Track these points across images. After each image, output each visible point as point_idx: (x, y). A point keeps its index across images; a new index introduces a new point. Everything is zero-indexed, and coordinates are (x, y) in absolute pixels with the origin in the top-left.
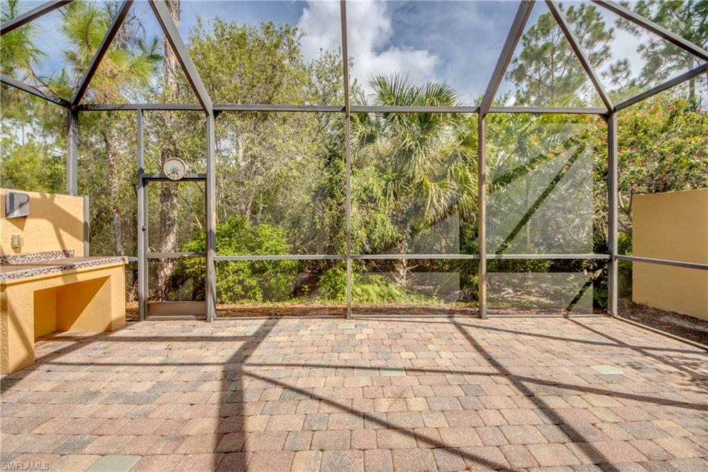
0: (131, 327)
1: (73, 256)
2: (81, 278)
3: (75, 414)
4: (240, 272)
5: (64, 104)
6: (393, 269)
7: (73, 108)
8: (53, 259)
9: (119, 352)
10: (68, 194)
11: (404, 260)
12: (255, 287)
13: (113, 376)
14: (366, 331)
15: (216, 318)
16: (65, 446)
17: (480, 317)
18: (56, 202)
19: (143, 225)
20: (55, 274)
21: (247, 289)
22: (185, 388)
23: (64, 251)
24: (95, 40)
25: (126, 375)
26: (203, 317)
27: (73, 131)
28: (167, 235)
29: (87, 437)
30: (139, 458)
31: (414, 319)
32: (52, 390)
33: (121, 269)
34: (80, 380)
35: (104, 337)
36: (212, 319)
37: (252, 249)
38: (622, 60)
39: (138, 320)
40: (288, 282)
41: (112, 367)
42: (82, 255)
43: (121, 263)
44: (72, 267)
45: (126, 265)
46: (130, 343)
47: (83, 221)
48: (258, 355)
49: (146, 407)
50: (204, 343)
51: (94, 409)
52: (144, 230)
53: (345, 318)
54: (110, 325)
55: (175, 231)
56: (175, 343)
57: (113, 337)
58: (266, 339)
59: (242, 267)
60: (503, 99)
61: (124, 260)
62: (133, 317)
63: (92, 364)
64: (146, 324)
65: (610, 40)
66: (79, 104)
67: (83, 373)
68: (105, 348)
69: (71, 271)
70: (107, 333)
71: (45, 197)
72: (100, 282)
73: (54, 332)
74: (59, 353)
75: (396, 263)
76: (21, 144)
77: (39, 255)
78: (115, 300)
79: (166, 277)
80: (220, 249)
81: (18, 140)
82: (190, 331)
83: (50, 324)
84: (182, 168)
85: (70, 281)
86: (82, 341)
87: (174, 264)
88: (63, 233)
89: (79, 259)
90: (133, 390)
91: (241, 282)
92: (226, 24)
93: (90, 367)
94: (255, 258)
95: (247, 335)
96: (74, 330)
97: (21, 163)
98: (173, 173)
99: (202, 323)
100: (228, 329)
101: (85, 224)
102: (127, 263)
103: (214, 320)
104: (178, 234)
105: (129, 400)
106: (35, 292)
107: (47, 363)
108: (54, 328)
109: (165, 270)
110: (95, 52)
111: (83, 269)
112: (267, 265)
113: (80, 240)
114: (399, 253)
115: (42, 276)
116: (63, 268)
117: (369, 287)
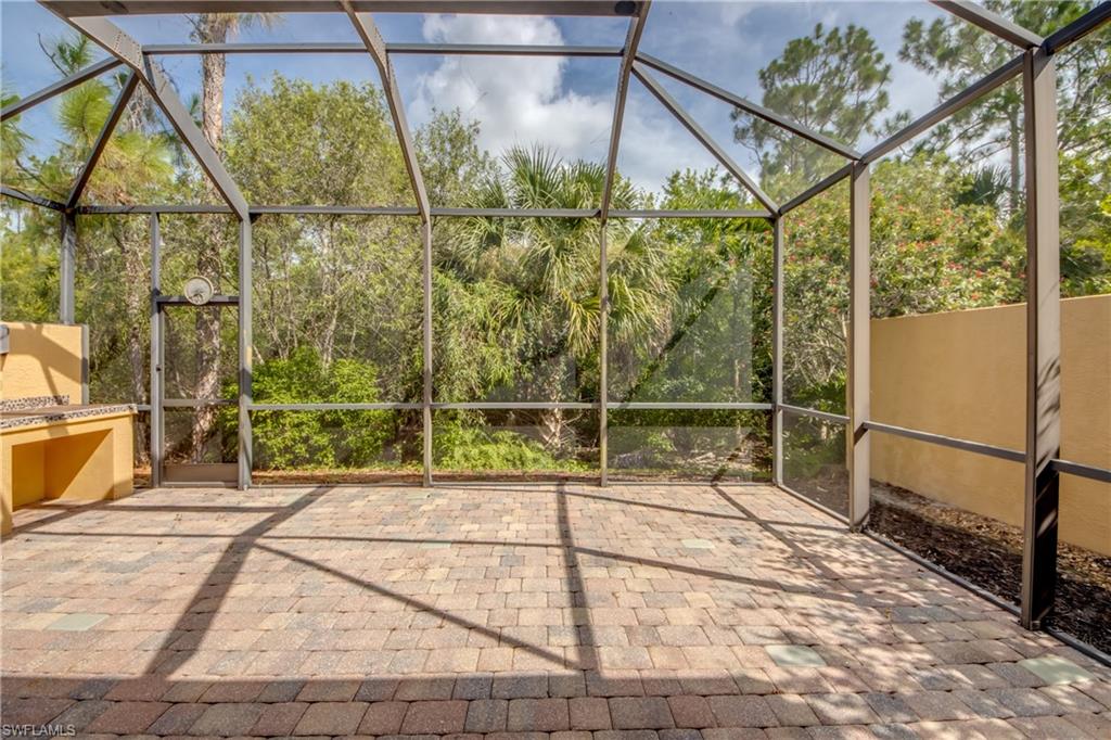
0: (141, 495)
1: (67, 402)
2: (72, 431)
3: (51, 579)
4: (304, 427)
5: (55, 206)
6: (541, 423)
7: (68, 211)
8: (40, 406)
9: (115, 521)
10: (62, 323)
11: (556, 411)
12: (324, 448)
13: (100, 546)
14: (439, 501)
15: (251, 485)
16: (33, 606)
17: (600, 485)
18: (45, 333)
19: (157, 363)
20: (38, 425)
21: (315, 451)
22: (181, 558)
23: (56, 397)
24: (94, 125)
25: (118, 545)
26: (234, 484)
27: (69, 240)
28: (205, 374)
29: (57, 600)
30: (108, 616)
31: (512, 488)
32: (30, 559)
33: (127, 419)
34: (63, 549)
35: (102, 505)
36: (246, 486)
37: (323, 395)
38: (903, 113)
39: (151, 487)
40: (376, 440)
41: (103, 538)
42: (80, 402)
43: (128, 412)
44: (61, 417)
45: (134, 415)
46: (133, 513)
47: (80, 356)
48: (282, 528)
49: (129, 575)
50: (222, 514)
51: (72, 577)
52: (159, 369)
53: (422, 486)
54: (112, 491)
55: (216, 369)
56: (187, 513)
57: (113, 506)
58: (304, 510)
59: (305, 420)
60: (709, 177)
61: (131, 408)
63: (81, 534)
64: (161, 492)
65: (886, 82)
66: (76, 206)
67: (68, 542)
68: (101, 518)
69: (59, 422)
70: (108, 501)
71: (31, 327)
72: (99, 437)
73: (42, 500)
74: (43, 522)
75: (545, 415)
76: (16, 231)
77: (23, 402)
78: (118, 460)
79: (203, 432)
80: (273, 394)
81: (11, 225)
82: (213, 500)
83: (35, 488)
84: (208, 289)
85: (59, 434)
86: (72, 510)
87: (214, 414)
88: (53, 372)
89: (74, 407)
90: (121, 559)
91: (306, 440)
92: (289, 81)
93: (77, 537)
94: (324, 406)
95: (282, 505)
96: (66, 498)
97: (11, 266)
98: (196, 295)
99: (232, 491)
100: (263, 499)
101: (84, 360)
102: (136, 412)
103: (249, 488)
104: (222, 372)
105: (112, 568)
106: (13, 447)
107: (27, 532)
108: (42, 496)
109: (202, 422)
110: (93, 142)
111: (75, 419)
112: (342, 417)
113: (77, 381)
114: (549, 400)
115: (22, 427)
116: (50, 418)
117: (490, 449)
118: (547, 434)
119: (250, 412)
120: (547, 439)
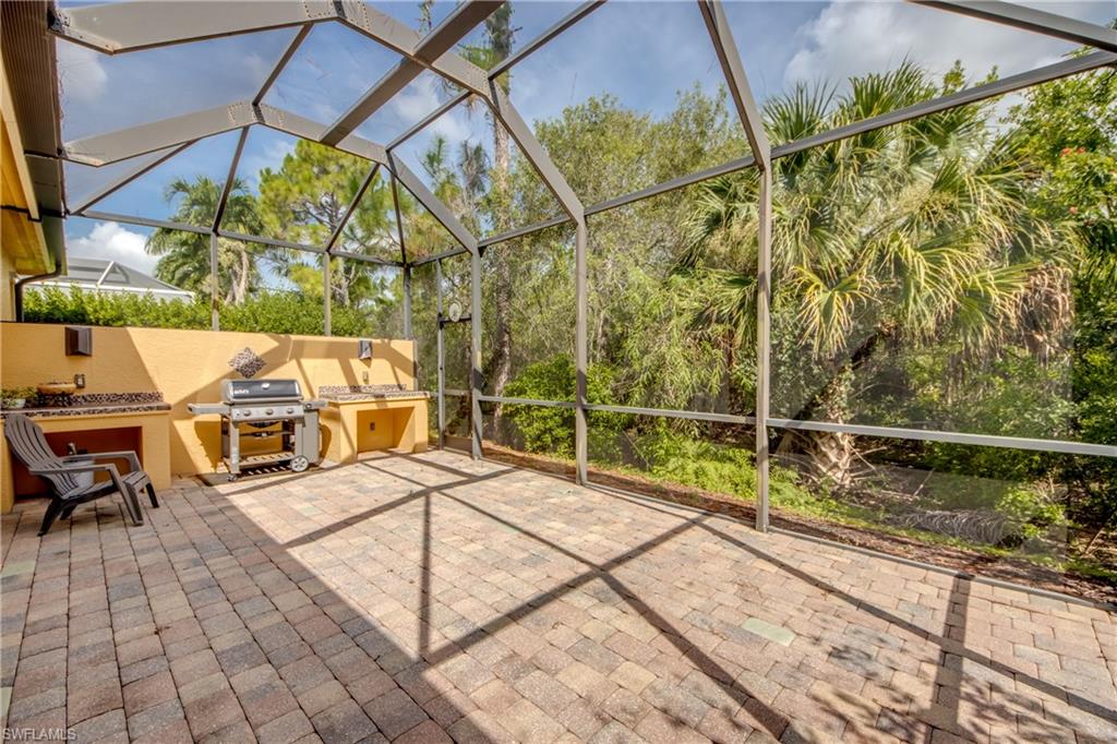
0: (432, 453)
1: (405, 389)
2: (390, 405)
5: (399, 265)
7: (405, 266)
8: (390, 390)
9: (398, 465)
10: (402, 339)
13: (373, 477)
14: (570, 498)
15: (481, 457)
18: (392, 345)
19: (441, 364)
20: (370, 400)
22: (389, 493)
23: (398, 385)
25: (379, 478)
30: (321, 512)
31: (651, 505)
32: (343, 476)
33: (424, 402)
36: (476, 457)
39: (438, 448)
41: (381, 473)
42: (412, 389)
43: (423, 397)
44: (383, 396)
45: (428, 399)
46: (411, 463)
48: (457, 489)
52: (441, 369)
53: (575, 482)
54: (415, 448)
56: (430, 468)
57: (409, 457)
61: (426, 394)
62: (433, 443)
63: (377, 469)
64: (439, 453)
67: (367, 472)
68: (396, 462)
69: (382, 399)
70: (412, 453)
71: (385, 342)
72: (409, 411)
75: (821, 437)
77: (381, 386)
85: (381, 407)
86: (393, 455)
93: (373, 470)
95: (478, 475)
96: (399, 448)
98: (454, 315)
99: (470, 459)
100: (476, 468)
101: (414, 362)
103: (478, 459)
105: (359, 489)
107: (361, 463)
111: (391, 398)
113: (411, 376)
115: (361, 400)
116: (376, 396)
117: (710, 466)
118: (825, 464)
119: (480, 402)
120: (824, 470)
